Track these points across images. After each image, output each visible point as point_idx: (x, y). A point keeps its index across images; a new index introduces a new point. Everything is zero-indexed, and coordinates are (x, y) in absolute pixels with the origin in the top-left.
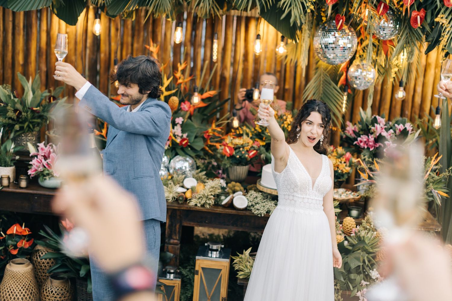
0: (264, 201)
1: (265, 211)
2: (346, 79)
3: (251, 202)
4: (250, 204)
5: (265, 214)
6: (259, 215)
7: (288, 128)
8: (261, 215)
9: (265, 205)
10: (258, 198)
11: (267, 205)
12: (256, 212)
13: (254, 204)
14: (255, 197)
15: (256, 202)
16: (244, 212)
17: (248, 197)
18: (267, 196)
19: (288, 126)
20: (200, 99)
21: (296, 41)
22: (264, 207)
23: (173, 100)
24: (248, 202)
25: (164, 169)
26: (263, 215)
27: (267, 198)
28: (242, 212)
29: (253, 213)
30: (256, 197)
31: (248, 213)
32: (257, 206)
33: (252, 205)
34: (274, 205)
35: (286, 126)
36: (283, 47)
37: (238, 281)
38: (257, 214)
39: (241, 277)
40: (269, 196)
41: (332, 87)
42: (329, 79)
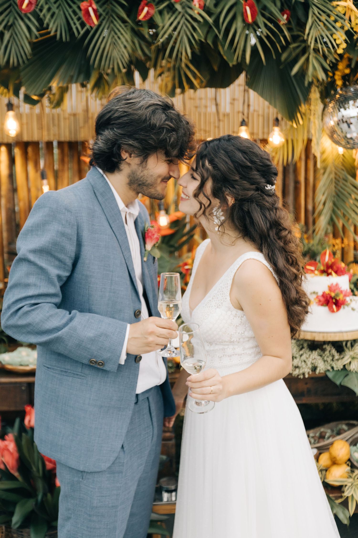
0: (301, 352)
1: (309, 368)
5: (311, 373)
6: (302, 377)
8: (304, 374)
9: (305, 359)
11: (309, 359)
18: (302, 345)
22: (305, 361)
26: (307, 376)
27: (303, 348)
34: (319, 357)
36: (279, 134)
38: (296, 376)
40: (305, 345)
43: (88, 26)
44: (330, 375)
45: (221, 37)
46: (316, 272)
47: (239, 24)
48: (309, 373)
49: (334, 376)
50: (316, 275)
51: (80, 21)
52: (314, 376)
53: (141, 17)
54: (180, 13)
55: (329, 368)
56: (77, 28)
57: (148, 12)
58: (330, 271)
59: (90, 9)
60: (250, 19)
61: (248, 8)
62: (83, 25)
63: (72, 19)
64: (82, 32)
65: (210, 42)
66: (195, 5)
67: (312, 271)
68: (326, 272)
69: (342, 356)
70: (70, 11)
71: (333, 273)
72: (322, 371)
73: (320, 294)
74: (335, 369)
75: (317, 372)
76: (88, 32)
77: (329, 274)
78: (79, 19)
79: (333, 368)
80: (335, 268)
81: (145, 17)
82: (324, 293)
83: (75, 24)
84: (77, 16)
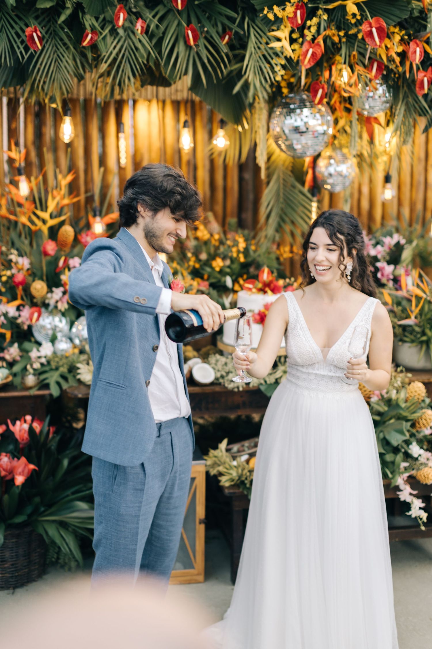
1: (243, 383)
2: (315, 178)
3: (218, 371)
4: (219, 375)
5: (245, 387)
6: (236, 390)
7: (239, 258)
8: (238, 388)
10: (228, 365)
12: (230, 386)
13: (224, 374)
14: (223, 363)
15: (227, 371)
16: (212, 388)
17: (213, 365)
19: (238, 255)
20: (105, 228)
21: (243, 127)
23: (66, 231)
24: (215, 373)
25: (64, 339)
26: (241, 389)
28: (209, 388)
29: (226, 388)
30: (226, 364)
31: (217, 389)
32: (230, 376)
33: (222, 377)
35: (235, 255)
36: (224, 137)
37: (227, 491)
38: (232, 389)
39: (227, 484)
41: (297, 192)
42: (292, 180)
43: (32, 50)
44: (263, 388)
45: (162, 64)
46: (254, 290)
47: (181, 48)
48: (243, 387)
49: (266, 389)
50: (254, 293)
51: (24, 45)
52: (248, 389)
53: (85, 44)
54: (121, 37)
55: (262, 382)
56: (21, 53)
57: (92, 38)
58: (267, 289)
59: (35, 34)
60: (192, 43)
61: (190, 33)
62: (27, 49)
63: (16, 42)
64: (26, 57)
65: (151, 64)
66: (138, 30)
67: (250, 289)
68: (262, 290)
69: (275, 371)
70: (13, 32)
71: (269, 292)
72: (256, 385)
73: (257, 311)
74: (268, 382)
75: (251, 385)
76: (32, 56)
77: (265, 292)
78: (22, 42)
79: (266, 382)
80: (272, 286)
81: (88, 42)
82: (260, 311)
83: (19, 48)
84: (21, 40)
